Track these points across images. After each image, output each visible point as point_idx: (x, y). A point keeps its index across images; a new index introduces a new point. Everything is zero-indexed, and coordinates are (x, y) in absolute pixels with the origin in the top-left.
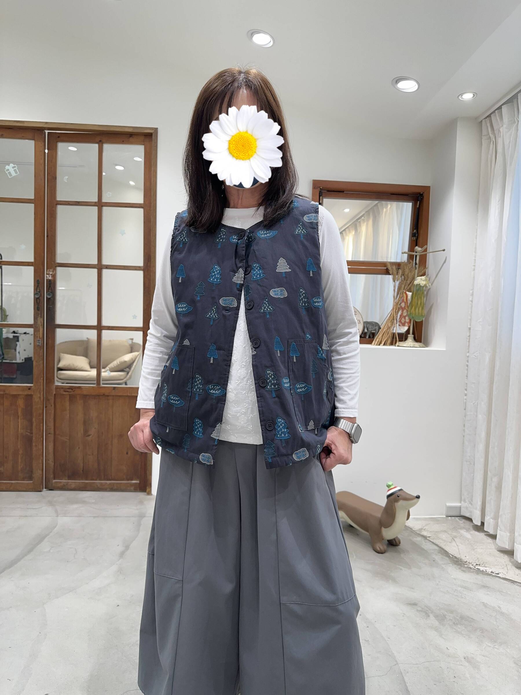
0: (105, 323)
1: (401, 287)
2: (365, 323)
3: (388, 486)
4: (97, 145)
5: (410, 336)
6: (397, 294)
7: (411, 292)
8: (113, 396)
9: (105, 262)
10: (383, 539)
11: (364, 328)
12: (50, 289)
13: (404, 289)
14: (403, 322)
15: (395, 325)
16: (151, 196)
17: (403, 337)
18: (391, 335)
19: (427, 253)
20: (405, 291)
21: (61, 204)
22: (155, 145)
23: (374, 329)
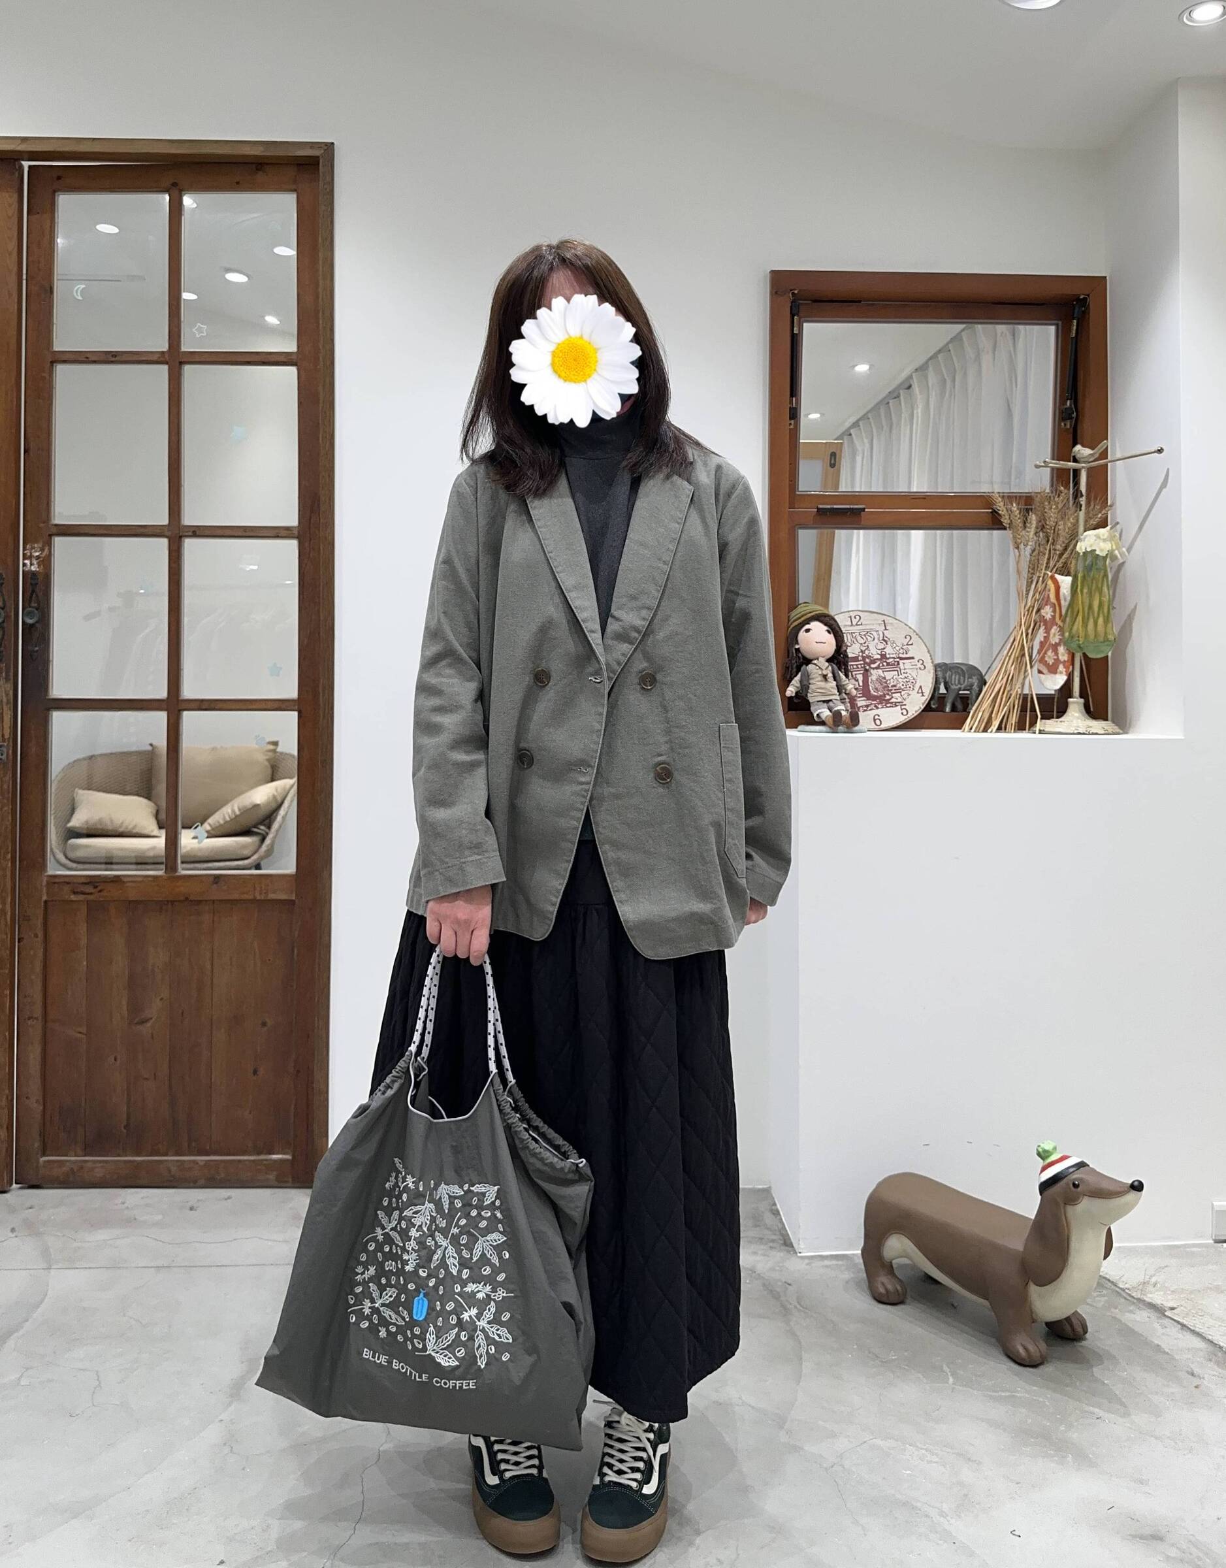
1: (1039, 563)
3: (1043, 1155)
4: (166, 199)
5: (1074, 702)
6: (1027, 582)
7: (1068, 574)
8: (214, 901)
9: (190, 518)
10: (1034, 1321)
11: (937, 682)
12: (34, 596)
13: (1047, 568)
14: (1051, 662)
15: (1026, 671)
16: (318, 327)
17: (1054, 706)
18: (1017, 702)
19: (1110, 462)
20: (1050, 574)
21: (63, 361)
22: (328, 190)
23: (968, 685)
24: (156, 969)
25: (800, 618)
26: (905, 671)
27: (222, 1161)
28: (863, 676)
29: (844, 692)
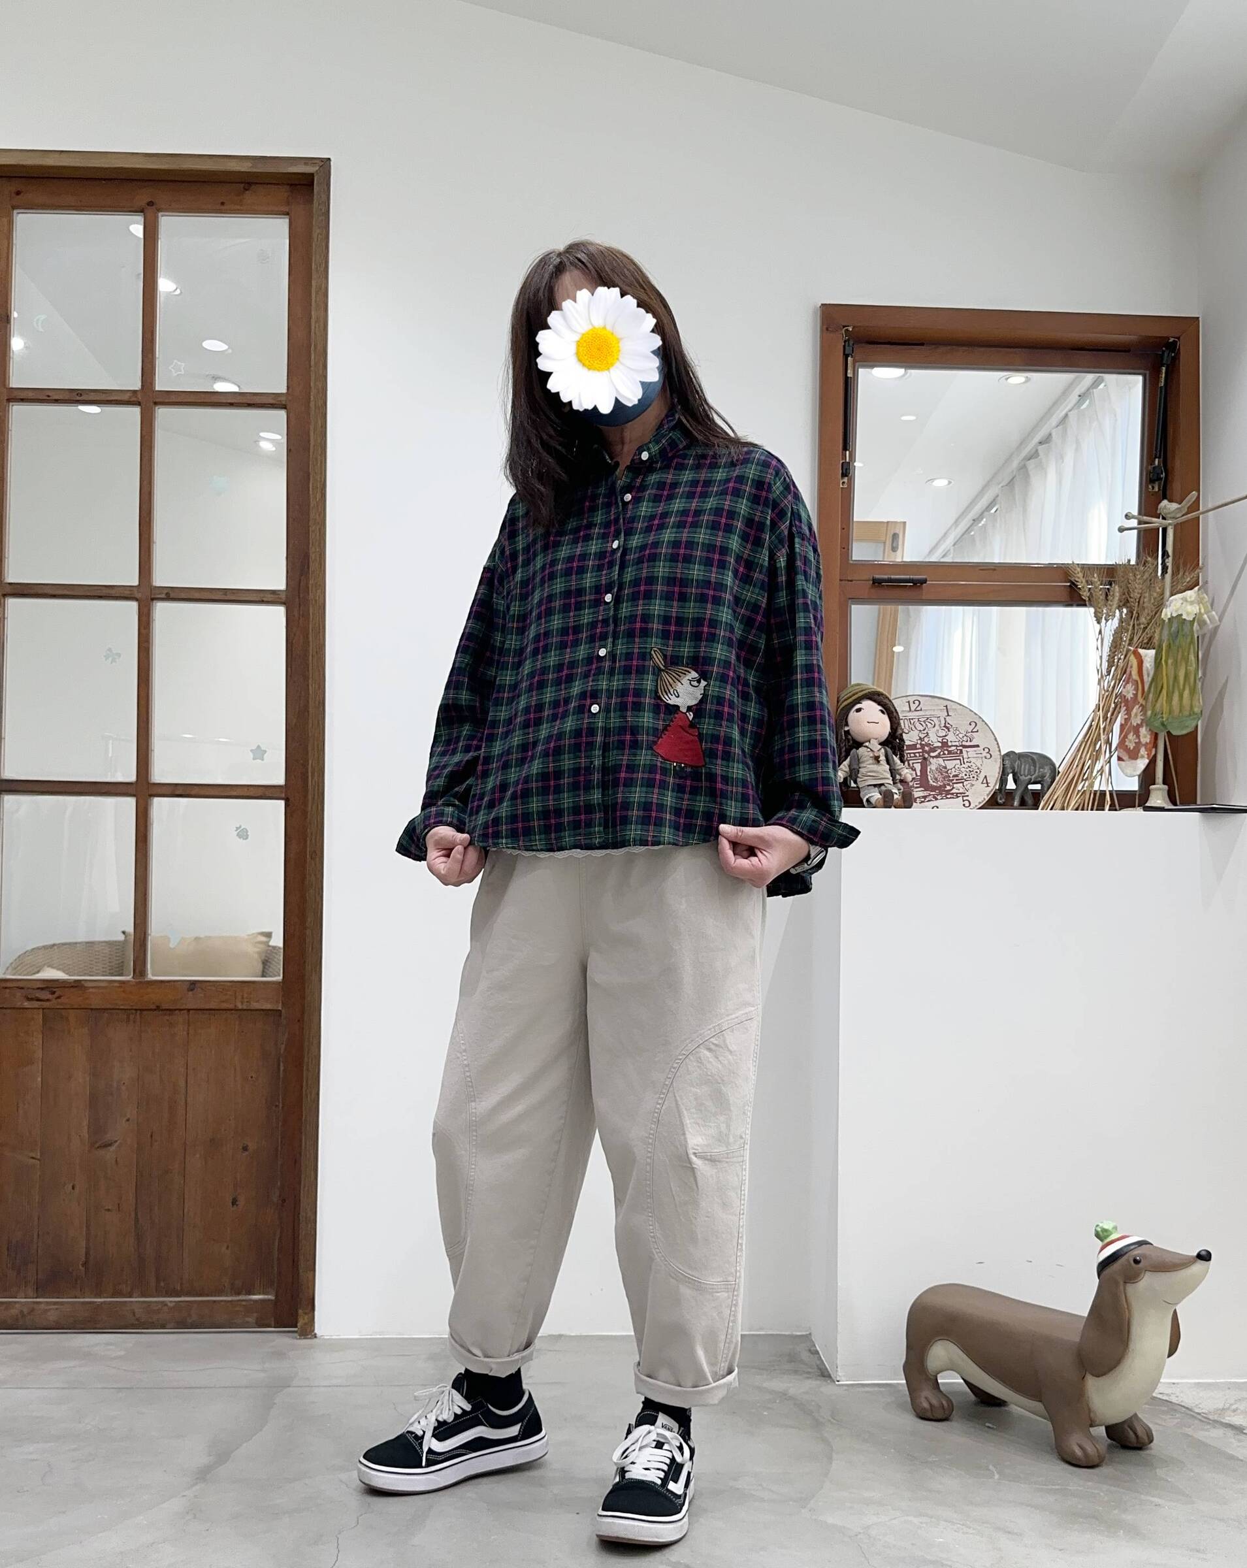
0: (161, 773)
1: (1121, 638)
2: (1006, 758)
3: (1101, 1235)
4: (140, 218)
5: (1158, 792)
6: (1108, 661)
7: (1153, 648)
8: (189, 1010)
9: (162, 578)
10: (1092, 1423)
11: (1004, 774)
13: (1130, 644)
14: (1132, 746)
15: (1104, 760)
16: (310, 366)
19: (1201, 516)
20: (1134, 648)
21: (22, 400)
22: (323, 211)
23: (1038, 776)
24: (124, 1088)
25: (851, 697)
26: (968, 760)
27: (195, 1302)
28: (921, 765)
29: (898, 777)
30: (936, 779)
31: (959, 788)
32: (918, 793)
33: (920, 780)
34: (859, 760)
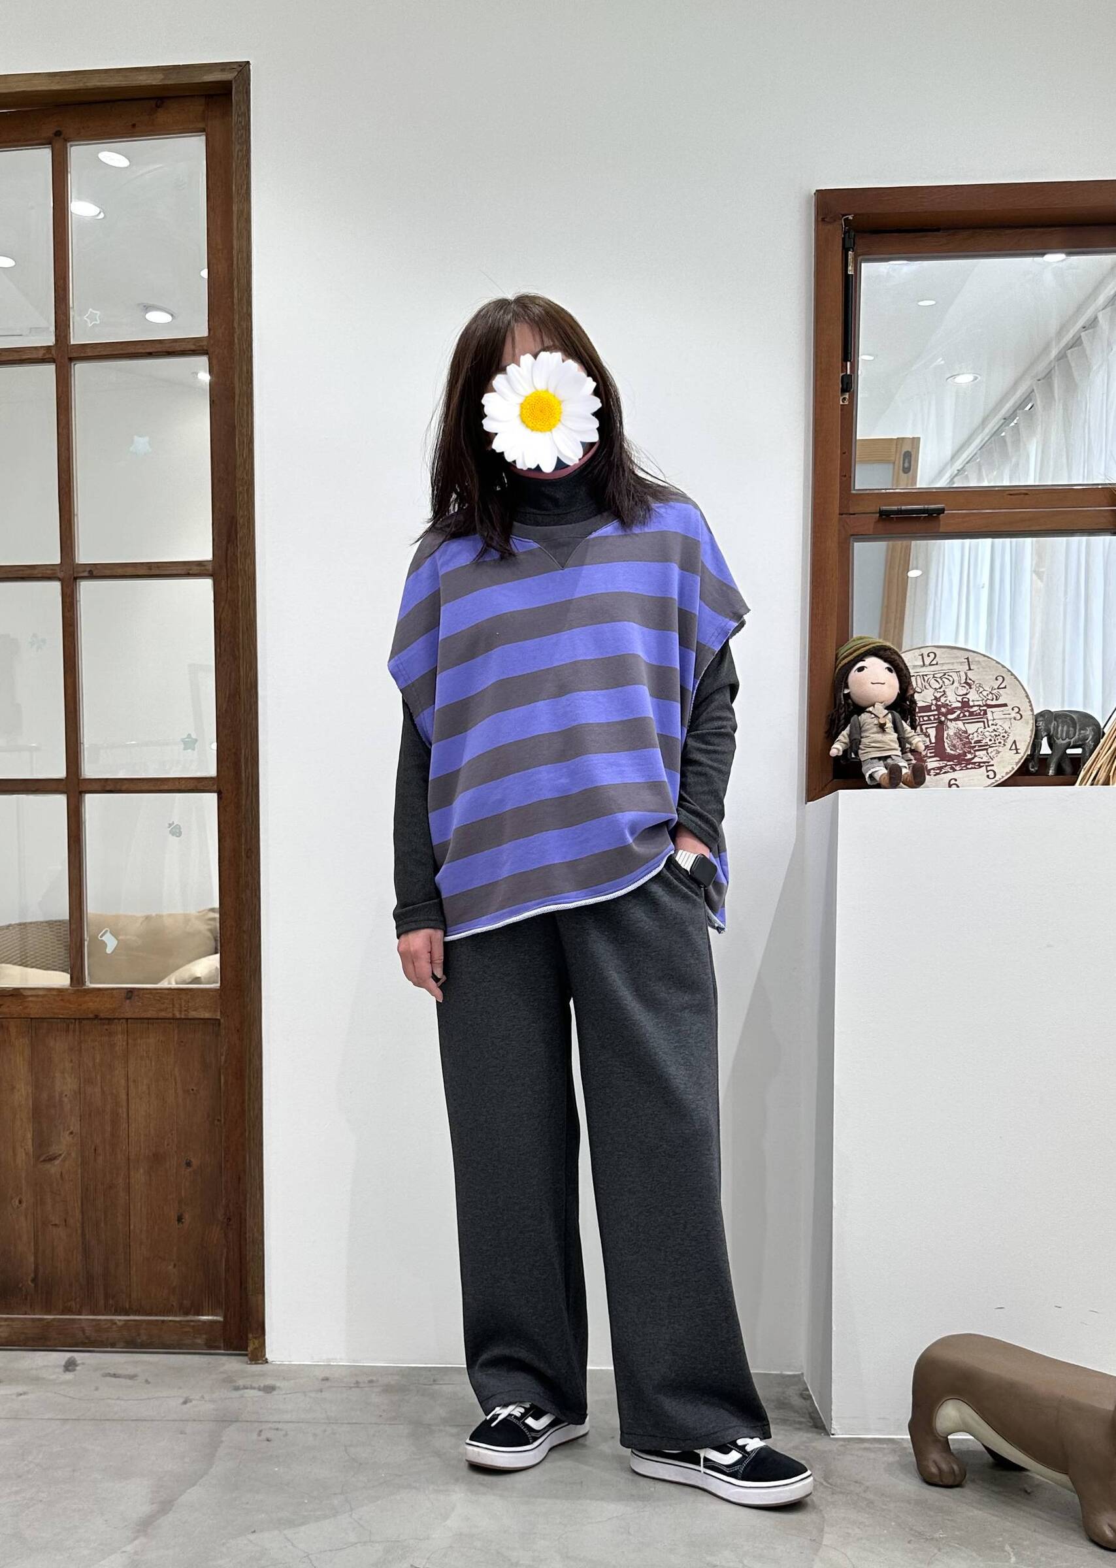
0: (91, 768)
2: (1039, 718)
4: (47, 151)
8: (127, 1019)
9: (85, 555)
11: (1037, 737)
16: (233, 304)
22: (243, 124)
23: (1079, 739)
24: (66, 1100)
25: (851, 654)
26: (994, 722)
27: (143, 1321)
28: (936, 730)
29: (908, 746)
30: (954, 747)
31: (982, 756)
32: (932, 764)
33: (934, 748)
34: (861, 728)
